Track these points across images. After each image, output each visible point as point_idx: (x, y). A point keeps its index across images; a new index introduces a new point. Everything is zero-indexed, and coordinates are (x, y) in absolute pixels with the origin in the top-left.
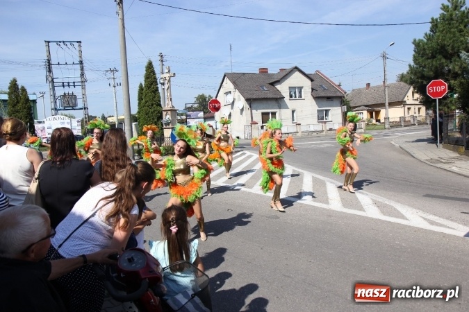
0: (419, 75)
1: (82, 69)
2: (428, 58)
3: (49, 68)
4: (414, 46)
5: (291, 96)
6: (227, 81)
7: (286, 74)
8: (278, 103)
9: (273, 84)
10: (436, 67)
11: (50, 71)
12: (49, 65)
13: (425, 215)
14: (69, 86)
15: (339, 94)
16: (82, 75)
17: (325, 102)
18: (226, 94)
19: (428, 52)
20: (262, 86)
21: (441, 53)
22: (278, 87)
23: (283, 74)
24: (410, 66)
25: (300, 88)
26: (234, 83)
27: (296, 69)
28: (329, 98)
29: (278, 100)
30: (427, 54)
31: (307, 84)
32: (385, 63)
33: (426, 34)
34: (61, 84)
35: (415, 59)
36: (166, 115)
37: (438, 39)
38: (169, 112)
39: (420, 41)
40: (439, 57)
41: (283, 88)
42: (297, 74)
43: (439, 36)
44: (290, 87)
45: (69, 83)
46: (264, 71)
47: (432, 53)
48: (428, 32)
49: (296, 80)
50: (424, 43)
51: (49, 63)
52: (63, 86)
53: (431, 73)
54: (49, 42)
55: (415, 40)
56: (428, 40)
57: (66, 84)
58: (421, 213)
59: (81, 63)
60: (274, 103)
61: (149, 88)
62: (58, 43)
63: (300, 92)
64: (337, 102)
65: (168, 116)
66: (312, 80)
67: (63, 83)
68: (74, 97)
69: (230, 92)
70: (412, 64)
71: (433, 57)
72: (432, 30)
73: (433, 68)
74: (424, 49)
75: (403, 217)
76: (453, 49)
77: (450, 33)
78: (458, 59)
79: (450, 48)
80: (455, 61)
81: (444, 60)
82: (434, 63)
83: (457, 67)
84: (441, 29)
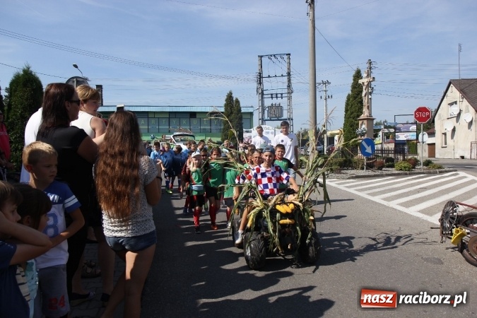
1: (289, 80)
3: (260, 81)
6: (453, 89)
11: (260, 83)
12: (260, 78)
14: (277, 97)
16: (289, 86)
18: (451, 104)
26: (462, 91)
34: (270, 96)
36: (362, 125)
38: (365, 122)
45: (277, 94)
51: (260, 76)
52: (272, 98)
54: (261, 57)
57: (274, 96)
59: (289, 74)
61: (355, 98)
62: (270, 56)
65: (364, 126)
67: (272, 94)
68: (279, 107)
69: (456, 103)
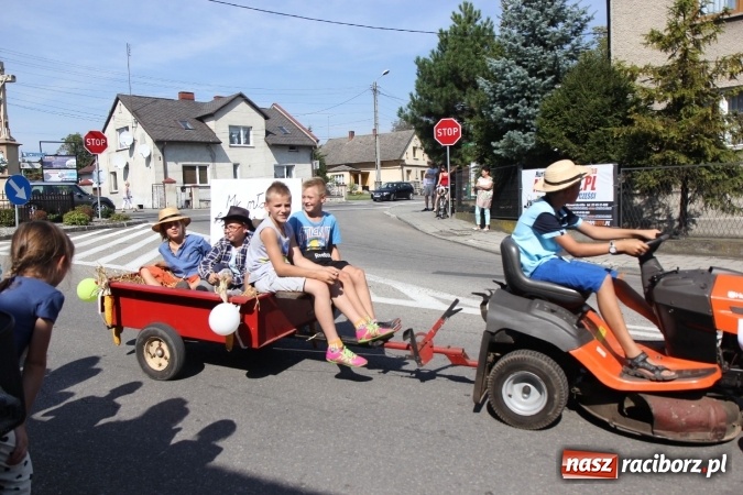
0: (424, 110)
2: (436, 87)
4: (417, 67)
5: (232, 141)
6: (121, 107)
7: (225, 106)
8: (211, 151)
9: (202, 119)
10: (447, 100)
13: (438, 295)
15: (308, 143)
17: (286, 154)
18: (120, 130)
19: (435, 77)
20: (184, 122)
21: (453, 80)
22: (211, 124)
23: (220, 104)
24: (411, 95)
25: (247, 130)
26: (134, 112)
27: (241, 97)
28: (292, 148)
29: (211, 146)
30: (435, 81)
31: (258, 124)
32: (375, 100)
33: (433, 52)
35: (419, 88)
37: (448, 59)
39: (425, 60)
40: (450, 85)
41: (219, 127)
42: (243, 106)
43: (450, 55)
44: (230, 127)
46: (187, 97)
47: (441, 79)
48: (436, 49)
49: (241, 115)
50: (430, 64)
53: (441, 108)
55: (418, 59)
56: (436, 60)
58: (431, 292)
60: (203, 150)
63: (247, 136)
64: (305, 155)
66: (266, 118)
69: (127, 128)
70: (415, 93)
71: (443, 85)
72: (440, 47)
73: (443, 101)
74: (431, 73)
75: (406, 297)
76: (468, 76)
77: (464, 52)
78: (473, 91)
79: (463, 75)
80: (470, 93)
81: (456, 91)
82: (444, 94)
83: (473, 102)
84: (452, 46)
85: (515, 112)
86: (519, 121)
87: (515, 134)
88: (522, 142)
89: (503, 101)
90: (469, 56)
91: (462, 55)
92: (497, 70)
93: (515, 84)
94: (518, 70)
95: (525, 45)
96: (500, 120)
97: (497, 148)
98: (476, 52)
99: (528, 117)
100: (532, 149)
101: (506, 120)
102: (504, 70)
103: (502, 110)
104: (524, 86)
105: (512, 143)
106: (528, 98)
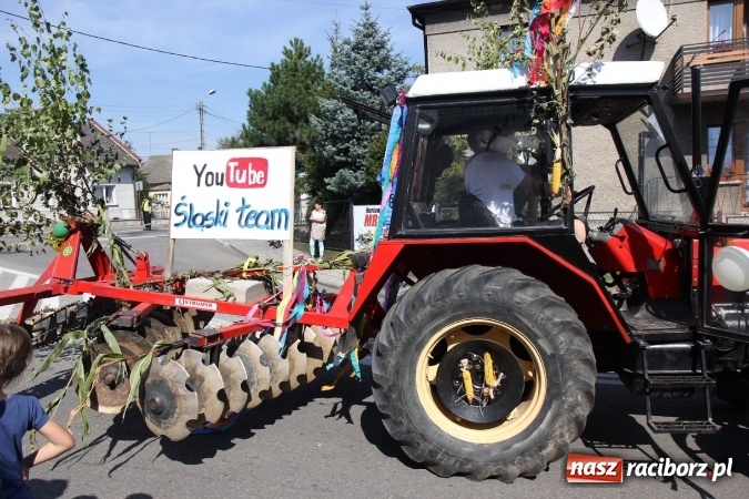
2: (268, 119)
4: (249, 98)
10: (279, 133)
15: (130, 163)
19: (267, 110)
21: (285, 114)
24: (244, 126)
30: (267, 113)
32: (202, 119)
33: (265, 84)
35: (251, 119)
37: (281, 94)
39: (258, 92)
40: (283, 119)
43: (281, 89)
47: (274, 113)
48: (268, 82)
50: (262, 97)
55: (250, 91)
56: (267, 93)
64: (128, 175)
70: (247, 123)
71: (275, 118)
72: (272, 81)
73: (275, 134)
74: (263, 105)
76: (299, 110)
77: (296, 87)
78: (305, 125)
79: (295, 109)
80: (302, 127)
81: (288, 124)
82: (277, 127)
83: (305, 136)
84: (284, 81)
85: (346, 151)
86: (350, 160)
87: (346, 173)
88: (353, 180)
89: (334, 139)
90: (300, 91)
91: (293, 90)
92: (329, 111)
93: (346, 126)
94: (349, 112)
95: (354, 89)
96: (332, 157)
97: (329, 184)
98: (307, 88)
99: (358, 156)
100: (362, 187)
101: (338, 158)
102: (335, 111)
103: (334, 149)
104: (354, 128)
105: (343, 181)
106: (358, 139)
